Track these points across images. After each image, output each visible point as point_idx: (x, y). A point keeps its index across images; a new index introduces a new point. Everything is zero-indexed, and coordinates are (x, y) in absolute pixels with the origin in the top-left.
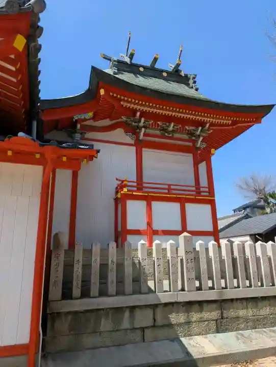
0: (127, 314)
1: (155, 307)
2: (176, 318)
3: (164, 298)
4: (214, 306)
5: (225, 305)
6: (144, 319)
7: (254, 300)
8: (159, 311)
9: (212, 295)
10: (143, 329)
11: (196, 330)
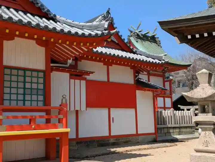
0: (163, 129)
1: (167, 128)
2: (171, 131)
3: (170, 126)
4: (178, 128)
5: (180, 128)
6: (166, 130)
7: (186, 127)
8: (168, 129)
9: (178, 126)
10: (166, 133)
11: (175, 134)
